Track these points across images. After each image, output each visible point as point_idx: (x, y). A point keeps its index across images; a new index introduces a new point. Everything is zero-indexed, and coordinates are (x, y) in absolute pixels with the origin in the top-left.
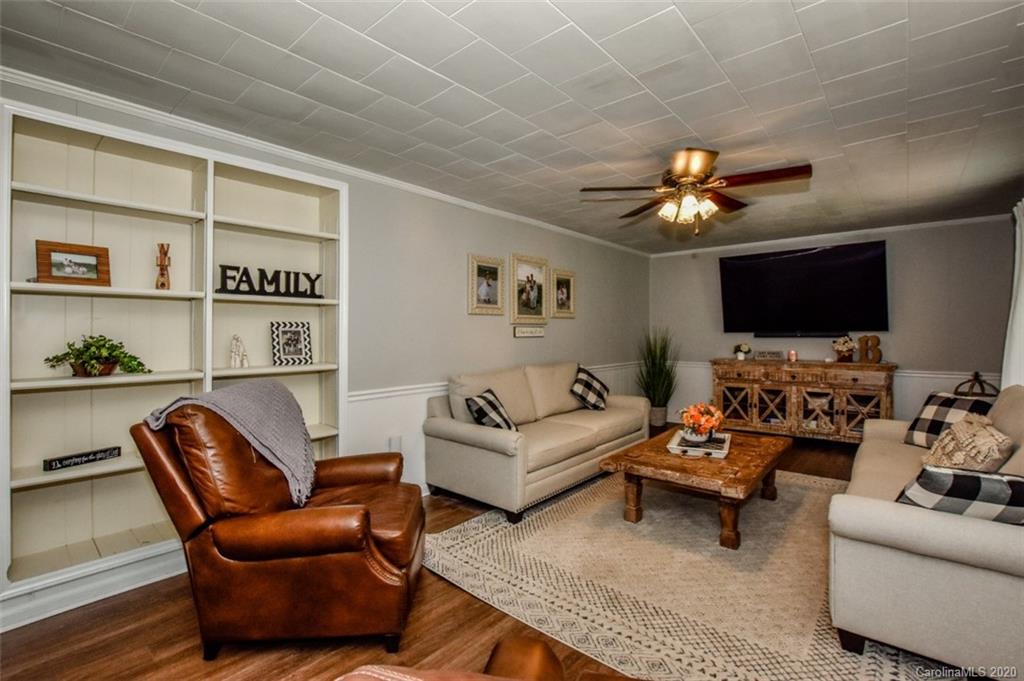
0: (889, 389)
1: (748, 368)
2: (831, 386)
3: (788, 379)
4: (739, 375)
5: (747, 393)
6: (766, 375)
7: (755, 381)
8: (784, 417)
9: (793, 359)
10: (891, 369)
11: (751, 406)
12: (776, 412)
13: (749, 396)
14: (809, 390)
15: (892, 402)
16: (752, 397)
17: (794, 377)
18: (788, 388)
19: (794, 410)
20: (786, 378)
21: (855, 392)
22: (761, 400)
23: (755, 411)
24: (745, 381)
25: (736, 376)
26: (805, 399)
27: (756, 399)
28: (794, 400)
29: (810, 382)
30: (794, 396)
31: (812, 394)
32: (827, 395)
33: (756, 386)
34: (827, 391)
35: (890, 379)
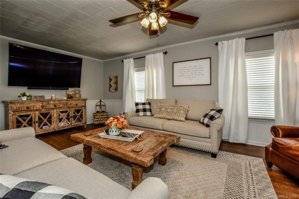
0: (85, 106)
1: (32, 104)
2: (69, 108)
3: (53, 107)
4: (28, 108)
5: (32, 117)
6: (43, 107)
7: (37, 110)
8: (51, 124)
9: (54, 98)
10: (85, 100)
11: (34, 123)
12: (47, 122)
13: (33, 118)
14: (61, 110)
15: (86, 110)
16: (35, 118)
17: (55, 106)
18: (52, 111)
19: (55, 120)
20: (52, 106)
21: (76, 109)
22: (40, 119)
23: (37, 124)
24: (31, 111)
25: (26, 109)
26: (59, 114)
27: (37, 119)
28: (55, 116)
29: (61, 107)
30: (55, 114)
31: (62, 112)
32: (67, 111)
33: (37, 112)
34: (67, 110)
35: (85, 103)
